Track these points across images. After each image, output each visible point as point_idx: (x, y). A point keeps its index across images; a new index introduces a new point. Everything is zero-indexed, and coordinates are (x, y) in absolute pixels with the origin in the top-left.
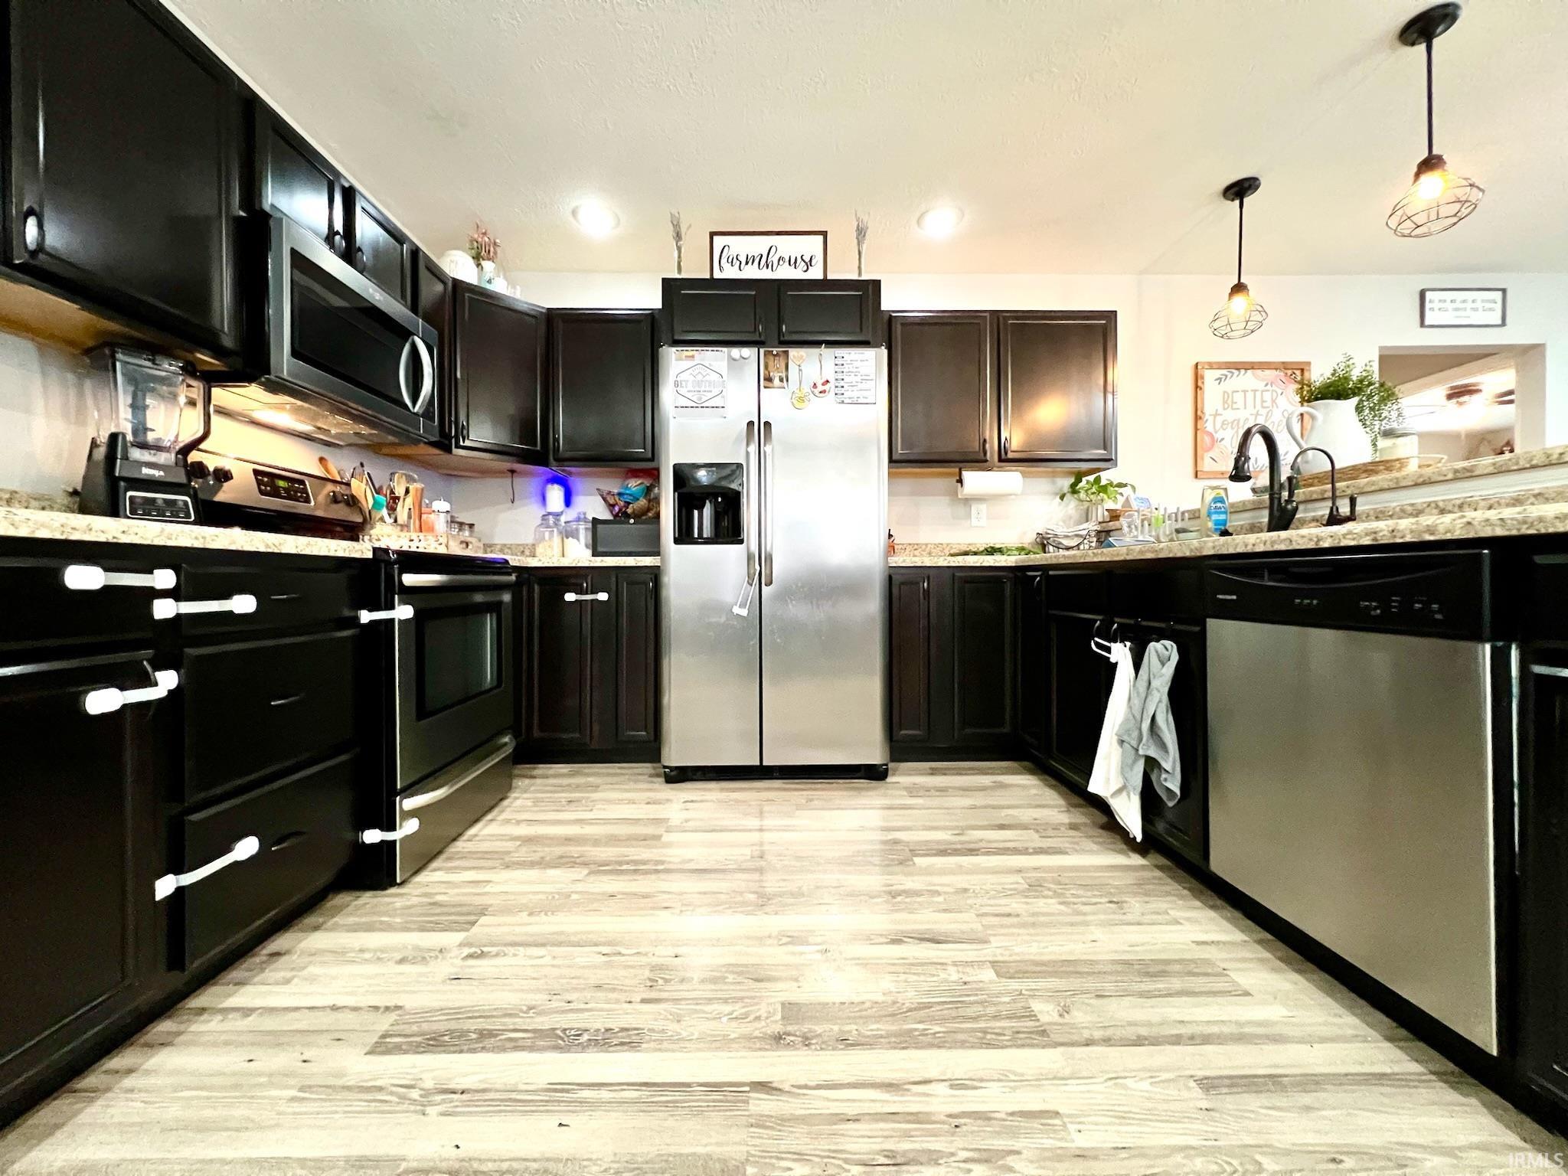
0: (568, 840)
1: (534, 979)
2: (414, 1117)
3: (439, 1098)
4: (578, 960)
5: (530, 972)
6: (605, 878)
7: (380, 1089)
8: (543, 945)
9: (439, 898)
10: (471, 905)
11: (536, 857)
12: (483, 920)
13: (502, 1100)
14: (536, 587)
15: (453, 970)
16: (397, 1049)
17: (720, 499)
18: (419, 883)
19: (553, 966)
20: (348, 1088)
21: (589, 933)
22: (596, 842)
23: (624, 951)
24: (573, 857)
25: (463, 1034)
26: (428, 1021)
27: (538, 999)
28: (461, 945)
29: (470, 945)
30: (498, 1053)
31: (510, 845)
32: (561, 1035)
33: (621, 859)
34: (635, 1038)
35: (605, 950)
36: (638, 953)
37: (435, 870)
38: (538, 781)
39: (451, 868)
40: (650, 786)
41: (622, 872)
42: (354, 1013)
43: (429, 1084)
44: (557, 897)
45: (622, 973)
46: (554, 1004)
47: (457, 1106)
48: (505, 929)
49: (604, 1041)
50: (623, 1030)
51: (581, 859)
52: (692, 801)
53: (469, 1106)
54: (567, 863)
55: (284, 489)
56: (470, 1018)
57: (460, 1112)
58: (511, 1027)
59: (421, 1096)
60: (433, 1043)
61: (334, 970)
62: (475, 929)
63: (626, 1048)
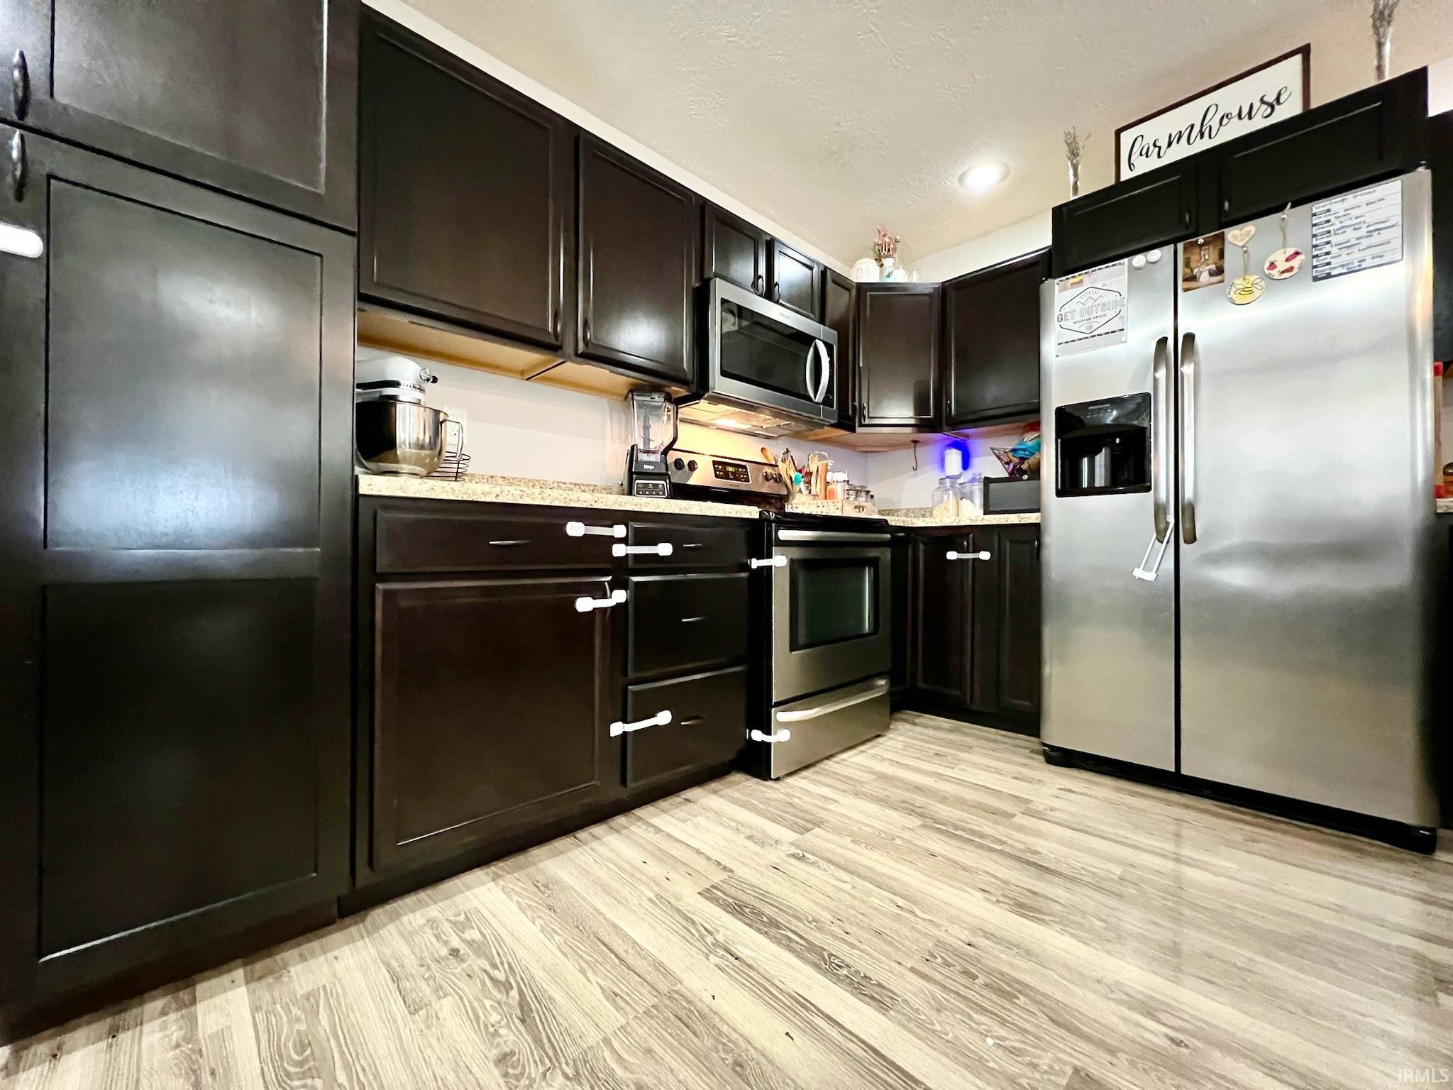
0: (918, 789)
1: (829, 897)
2: (702, 957)
3: (722, 952)
4: (873, 899)
5: (829, 890)
6: (936, 836)
7: (693, 922)
8: (851, 873)
9: (796, 801)
10: (812, 814)
11: (882, 794)
12: (817, 830)
13: (758, 982)
14: (922, 546)
15: (778, 861)
16: (716, 901)
17: (1118, 441)
18: (788, 784)
19: (850, 894)
20: (678, 911)
21: (894, 879)
22: (943, 799)
23: (918, 912)
24: (914, 805)
25: (760, 914)
26: (743, 891)
27: (826, 916)
28: (792, 844)
29: (798, 847)
30: (773, 942)
31: (867, 777)
32: (827, 958)
33: (959, 823)
34: (888, 1001)
35: (901, 902)
36: (932, 921)
37: (803, 778)
38: (918, 729)
39: (815, 780)
40: (1024, 761)
41: (954, 836)
42: (706, 860)
43: (720, 938)
44: (883, 835)
45: (906, 931)
46: (834, 928)
47: (728, 966)
48: (831, 846)
49: (860, 986)
50: (880, 985)
51: (922, 810)
52: (1070, 791)
53: (735, 972)
54: (907, 809)
55: (732, 472)
56: (772, 905)
57: (729, 973)
58: (793, 928)
59: (712, 943)
60: (737, 909)
61: (711, 826)
62: (808, 835)
63: (874, 1003)
